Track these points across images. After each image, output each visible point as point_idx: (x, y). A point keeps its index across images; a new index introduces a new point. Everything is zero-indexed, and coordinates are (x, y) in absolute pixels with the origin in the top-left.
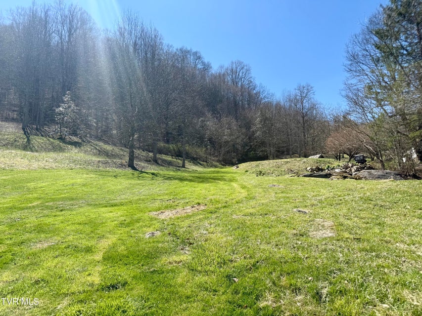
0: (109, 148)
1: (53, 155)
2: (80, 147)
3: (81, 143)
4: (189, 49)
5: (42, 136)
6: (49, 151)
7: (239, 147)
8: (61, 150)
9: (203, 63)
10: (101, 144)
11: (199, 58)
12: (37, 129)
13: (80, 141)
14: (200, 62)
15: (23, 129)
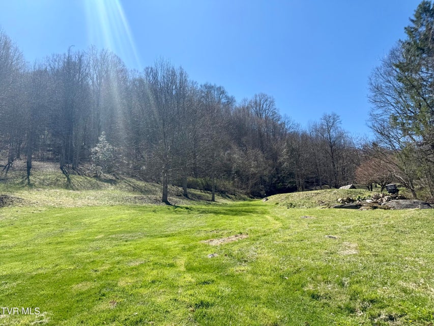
0: (141, 184)
1: (92, 193)
2: (115, 184)
3: (115, 181)
4: (213, 84)
5: (79, 174)
6: (88, 189)
7: (267, 179)
8: (99, 188)
9: (227, 97)
10: (133, 180)
11: (223, 92)
12: (73, 168)
13: (114, 178)
14: (224, 96)
15: (61, 168)
